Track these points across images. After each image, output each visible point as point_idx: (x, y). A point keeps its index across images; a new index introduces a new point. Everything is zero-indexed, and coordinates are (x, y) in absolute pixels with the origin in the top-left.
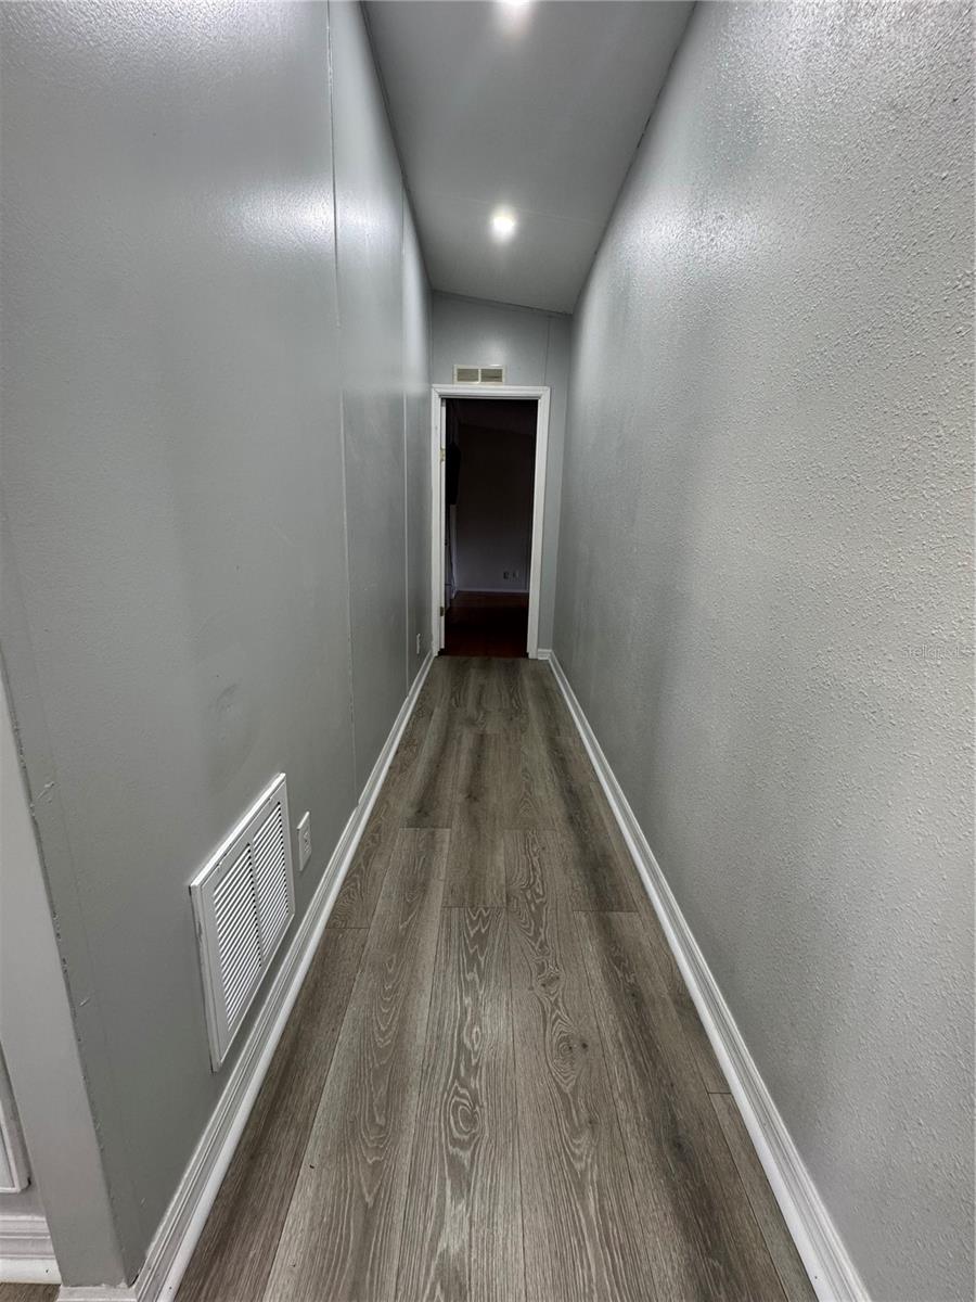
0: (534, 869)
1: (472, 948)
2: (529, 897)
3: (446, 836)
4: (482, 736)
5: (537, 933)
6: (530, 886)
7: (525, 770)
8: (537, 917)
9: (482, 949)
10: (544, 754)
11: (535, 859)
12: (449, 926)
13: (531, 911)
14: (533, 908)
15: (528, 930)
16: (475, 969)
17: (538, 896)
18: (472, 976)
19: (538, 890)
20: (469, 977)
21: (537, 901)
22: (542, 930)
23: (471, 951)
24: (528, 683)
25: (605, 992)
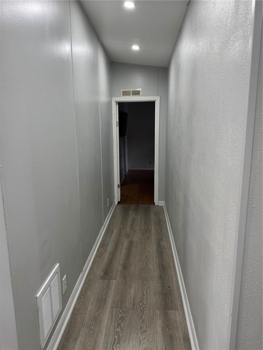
0: (144, 295)
1: (119, 321)
2: (141, 305)
3: (114, 282)
4: (131, 242)
5: (142, 317)
6: (141, 301)
7: (147, 256)
8: (142, 311)
9: (122, 322)
10: (155, 249)
11: (145, 291)
12: (112, 314)
13: (141, 309)
14: (142, 309)
15: (139, 316)
16: (120, 328)
17: (144, 304)
18: (119, 330)
19: (144, 302)
20: (117, 330)
21: (143, 306)
22: (143, 316)
23: (119, 322)
24: (153, 217)
25: (161, 335)
